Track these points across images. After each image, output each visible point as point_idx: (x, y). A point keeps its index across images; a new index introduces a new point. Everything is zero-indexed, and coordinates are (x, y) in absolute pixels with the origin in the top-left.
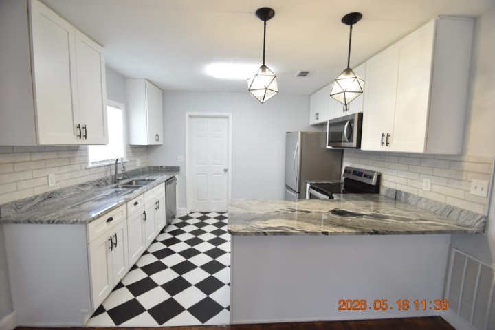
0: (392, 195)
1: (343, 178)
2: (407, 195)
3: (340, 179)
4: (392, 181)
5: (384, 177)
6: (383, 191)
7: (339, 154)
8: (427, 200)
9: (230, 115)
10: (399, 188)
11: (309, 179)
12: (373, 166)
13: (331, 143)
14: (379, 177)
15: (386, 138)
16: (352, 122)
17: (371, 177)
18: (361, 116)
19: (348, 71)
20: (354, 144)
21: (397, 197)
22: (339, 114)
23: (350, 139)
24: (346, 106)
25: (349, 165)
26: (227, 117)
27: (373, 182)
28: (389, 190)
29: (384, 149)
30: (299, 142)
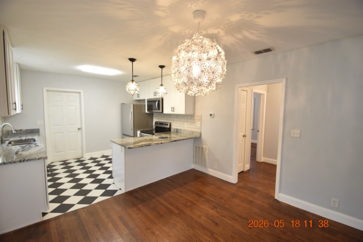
0: (175, 131)
1: (154, 127)
2: (180, 130)
3: (152, 127)
4: (175, 125)
5: (172, 124)
6: (172, 130)
7: (151, 115)
8: (186, 131)
9: (82, 92)
10: (178, 128)
11: (139, 129)
12: (167, 120)
13: (148, 110)
14: (170, 124)
15: (173, 109)
16: (159, 101)
17: (167, 125)
18: (162, 99)
19: (162, 85)
20: (161, 111)
21: (177, 131)
22: (152, 97)
23: (159, 109)
24: (155, 93)
25: (156, 121)
26: (80, 93)
27: (168, 127)
28: (174, 129)
29: (172, 113)
30: (132, 110)
